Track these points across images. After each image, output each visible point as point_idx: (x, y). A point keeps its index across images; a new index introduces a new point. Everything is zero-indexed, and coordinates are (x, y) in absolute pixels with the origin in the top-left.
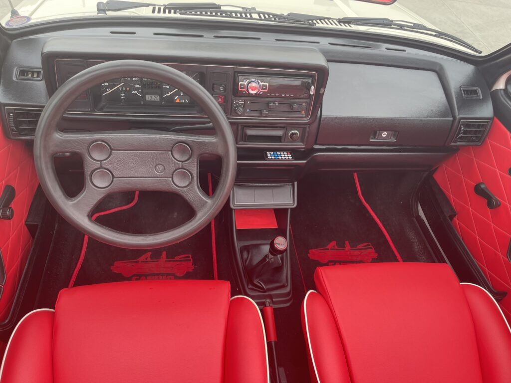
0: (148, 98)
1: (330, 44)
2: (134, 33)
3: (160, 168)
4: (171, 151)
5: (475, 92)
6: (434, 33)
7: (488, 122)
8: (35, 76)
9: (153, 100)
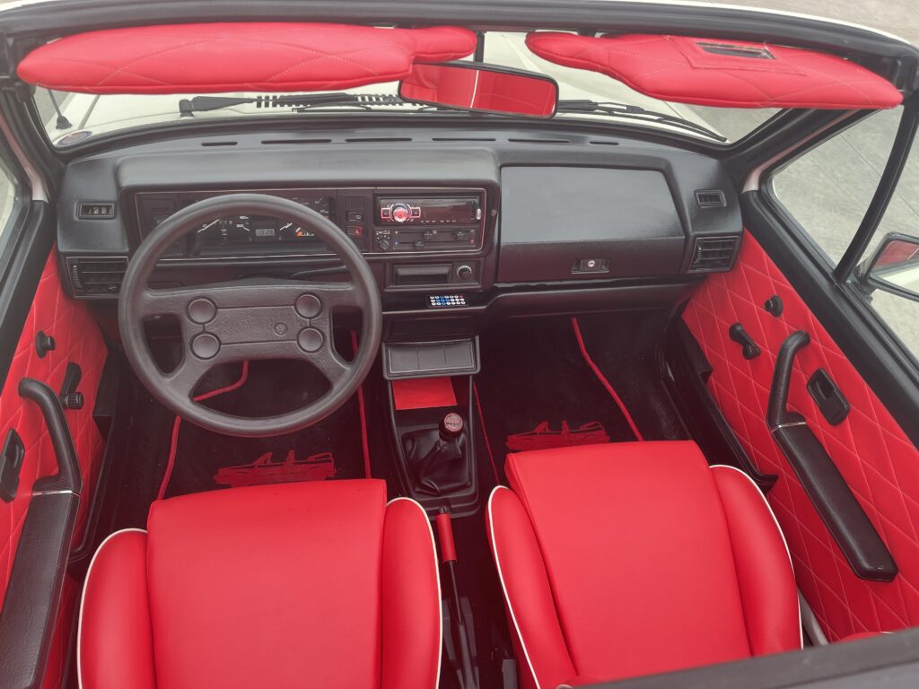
0: (259, 232)
1: (510, 140)
2: (235, 143)
3: (282, 328)
4: (295, 305)
5: (716, 198)
6: (656, 118)
7: (735, 238)
8: (104, 211)
9: (265, 235)
